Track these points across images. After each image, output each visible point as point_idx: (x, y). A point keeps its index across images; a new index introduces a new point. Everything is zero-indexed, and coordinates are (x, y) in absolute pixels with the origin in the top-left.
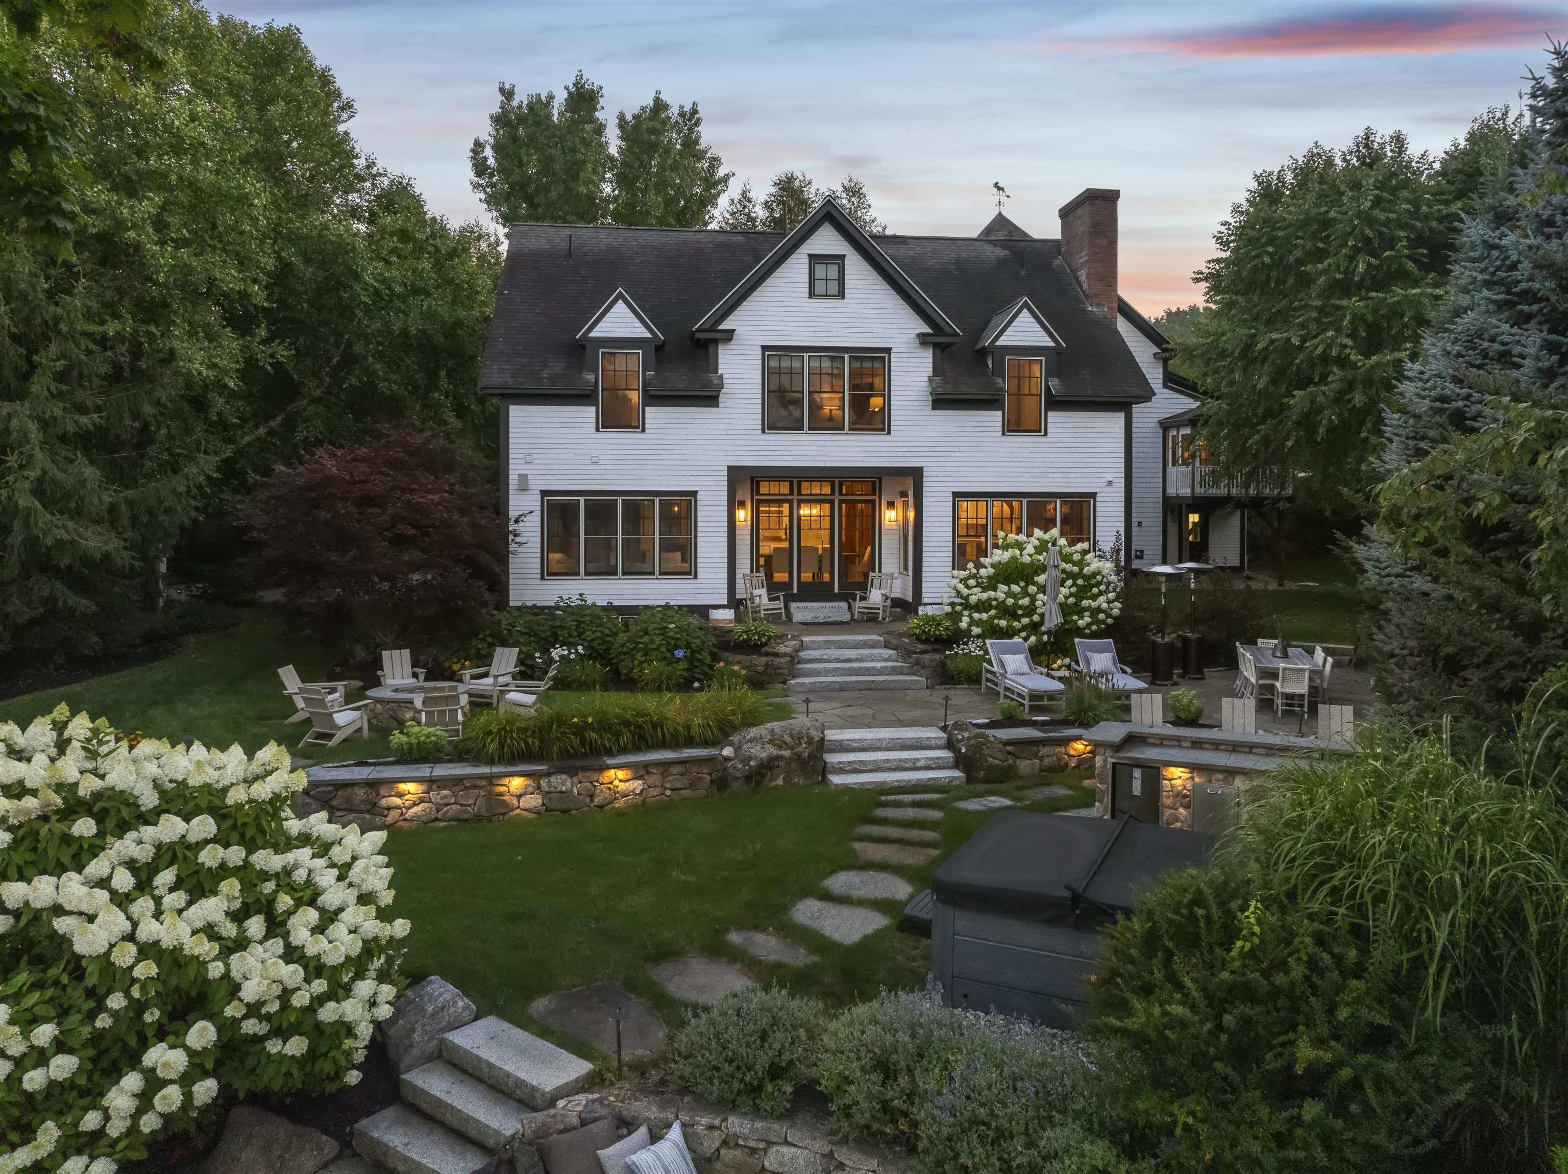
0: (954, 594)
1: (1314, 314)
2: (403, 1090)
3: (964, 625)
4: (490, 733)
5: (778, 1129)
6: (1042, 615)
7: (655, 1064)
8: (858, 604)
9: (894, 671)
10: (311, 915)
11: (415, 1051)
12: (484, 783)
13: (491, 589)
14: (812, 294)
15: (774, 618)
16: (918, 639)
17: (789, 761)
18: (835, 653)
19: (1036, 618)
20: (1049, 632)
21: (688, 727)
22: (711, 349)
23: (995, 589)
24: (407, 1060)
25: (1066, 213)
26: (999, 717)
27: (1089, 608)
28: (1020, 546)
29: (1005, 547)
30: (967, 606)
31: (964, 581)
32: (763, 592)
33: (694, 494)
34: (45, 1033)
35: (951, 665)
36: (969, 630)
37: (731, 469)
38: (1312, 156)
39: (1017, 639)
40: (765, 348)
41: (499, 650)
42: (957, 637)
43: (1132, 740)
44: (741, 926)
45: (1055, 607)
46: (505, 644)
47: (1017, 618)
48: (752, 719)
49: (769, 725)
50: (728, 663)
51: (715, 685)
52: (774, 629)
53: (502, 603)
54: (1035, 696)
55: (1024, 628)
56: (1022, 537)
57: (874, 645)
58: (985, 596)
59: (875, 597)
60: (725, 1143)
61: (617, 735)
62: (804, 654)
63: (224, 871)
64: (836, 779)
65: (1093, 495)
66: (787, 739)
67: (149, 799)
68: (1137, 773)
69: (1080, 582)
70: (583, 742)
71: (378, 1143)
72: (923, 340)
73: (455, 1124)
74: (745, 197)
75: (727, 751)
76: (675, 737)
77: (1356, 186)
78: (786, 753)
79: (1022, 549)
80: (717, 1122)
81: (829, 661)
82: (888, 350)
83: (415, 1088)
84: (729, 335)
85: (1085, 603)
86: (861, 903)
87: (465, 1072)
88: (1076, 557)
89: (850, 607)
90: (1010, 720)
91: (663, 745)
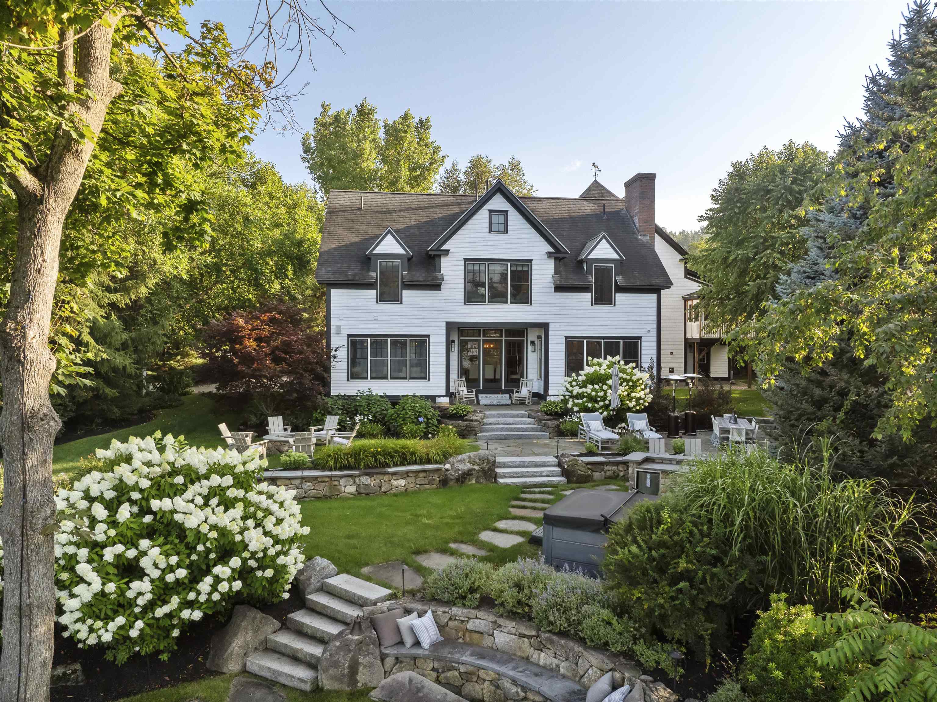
0: (565, 389)
1: (761, 241)
2: (307, 603)
3: (569, 406)
4: (330, 456)
5: (473, 612)
6: (610, 401)
7: (419, 591)
8: (515, 395)
9: (533, 429)
10: (273, 519)
11: (312, 587)
12: (327, 479)
13: (324, 386)
14: (490, 231)
15: (471, 402)
16: (546, 413)
17: (478, 471)
18: (502, 420)
19: (607, 402)
20: (614, 410)
21: (428, 454)
22: (437, 259)
23: (586, 387)
24: (308, 590)
25: (628, 185)
26: (585, 451)
27: (635, 397)
28: (600, 365)
29: (592, 366)
30: (572, 396)
31: (570, 383)
32: (465, 389)
33: (428, 336)
34: (174, 560)
35: (562, 427)
36: (572, 409)
37: (447, 323)
38: (761, 155)
39: (597, 413)
40: (466, 260)
41: (328, 417)
42: (567, 412)
43: (647, 460)
44: (455, 541)
45: (616, 397)
46: (330, 414)
47: (597, 402)
48: (459, 451)
49: (468, 454)
50: (446, 424)
51: (441, 435)
52: (469, 408)
53: (328, 394)
54: (605, 441)
55: (601, 407)
56: (601, 360)
57: (523, 416)
58: (581, 391)
59: (524, 392)
60: (450, 619)
61: (393, 457)
62: (485, 420)
63: (236, 500)
64: (501, 481)
65: (640, 338)
66: (477, 460)
67: (203, 470)
68: (649, 476)
69: (631, 384)
70: (376, 460)
71: (299, 622)
72: (549, 255)
73: (332, 615)
74: (454, 170)
75: (448, 466)
76: (421, 459)
77: (783, 171)
78: (477, 468)
79: (600, 366)
80: (447, 610)
81: (499, 424)
82: (531, 261)
83: (312, 601)
84: (447, 252)
85: (633, 395)
86: (512, 533)
87: (335, 595)
88: (629, 371)
89: (510, 397)
90: (590, 453)
91: (415, 463)
